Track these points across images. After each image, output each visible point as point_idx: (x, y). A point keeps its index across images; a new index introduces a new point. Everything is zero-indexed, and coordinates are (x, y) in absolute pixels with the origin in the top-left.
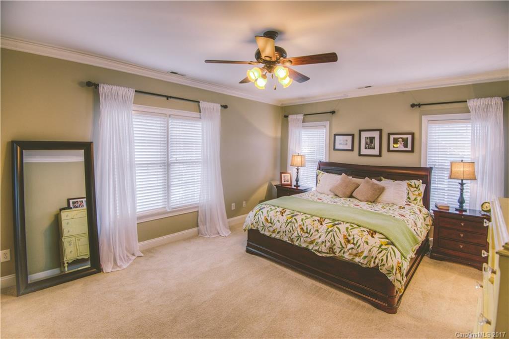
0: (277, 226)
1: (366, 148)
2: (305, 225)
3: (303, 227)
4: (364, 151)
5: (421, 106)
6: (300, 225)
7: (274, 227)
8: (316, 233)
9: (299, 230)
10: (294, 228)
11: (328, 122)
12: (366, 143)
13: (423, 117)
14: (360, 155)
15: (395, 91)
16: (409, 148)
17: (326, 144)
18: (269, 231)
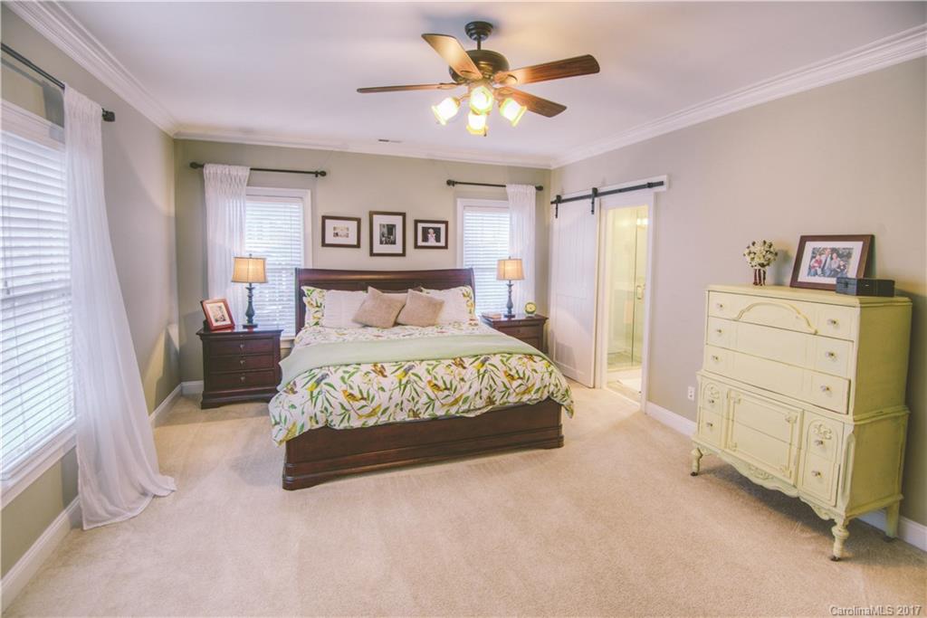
0: (381, 399)
1: (381, 243)
2: (439, 378)
3: (436, 382)
4: (378, 248)
5: (456, 186)
6: (430, 382)
7: (374, 404)
8: (462, 383)
9: (429, 390)
10: (419, 390)
11: (309, 192)
12: (383, 235)
13: (459, 200)
14: (372, 254)
15: (424, 157)
16: (442, 243)
17: (305, 235)
18: (360, 416)
